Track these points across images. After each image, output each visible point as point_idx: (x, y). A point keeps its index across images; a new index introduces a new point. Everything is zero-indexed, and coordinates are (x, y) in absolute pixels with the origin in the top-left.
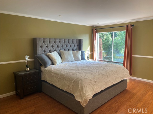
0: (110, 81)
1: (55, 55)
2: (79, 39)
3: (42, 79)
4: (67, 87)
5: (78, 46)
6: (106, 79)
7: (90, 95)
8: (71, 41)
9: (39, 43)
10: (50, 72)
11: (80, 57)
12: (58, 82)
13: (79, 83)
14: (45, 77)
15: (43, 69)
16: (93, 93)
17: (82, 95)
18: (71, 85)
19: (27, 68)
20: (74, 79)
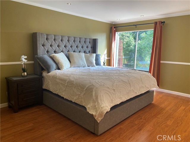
0: (133, 91)
1: (61, 57)
2: (94, 39)
3: (44, 87)
4: (77, 97)
5: (92, 48)
6: (128, 88)
7: (107, 106)
8: (83, 40)
9: (41, 40)
10: (54, 77)
11: (94, 62)
12: (65, 90)
13: (94, 90)
14: (49, 85)
15: (45, 74)
16: (111, 104)
17: (97, 107)
18: (82, 94)
19: (24, 72)
20: (87, 87)
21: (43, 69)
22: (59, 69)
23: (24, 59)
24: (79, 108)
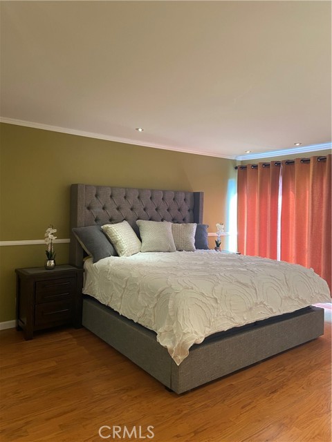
0: (262, 306)
2: (194, 193)
3: (85, 291)
4: (143, 311)
5: (191, 212)
6: (250, 298)
7: (196, 333)
8: (170, 196)
9: (85, 199)
10: (104, 271)
11: (193, 241)
12: (121, 297)
13: (170, 298)
14: (94, 287)
15: (88, 264)
16: (207, 329)
17: (175, 332)
18: (151, 306)
19: (50, 259)
21: (86, 255)
22: (116, 255)
23: (52, 234)
24: (145, 335)
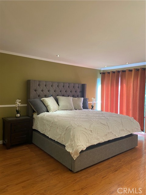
0: (111, 133)
2: (82, 84)
3: (34, 128)
4: (59, 136)
5: (81, 92)
7: (82, 145)
8: (72, 85)
10: (42, 119)
12: (50, 130)
13: (71, 130)
14: (38, 126)
15: (35, 115)
16: (87, 144)
17: (73, 145)
18: (63, 134)
19: (18, 113)
20: (67, 127)
21: (34, 112)
22: (48, 111)
23: (19, 102)
24: (60, 146)
